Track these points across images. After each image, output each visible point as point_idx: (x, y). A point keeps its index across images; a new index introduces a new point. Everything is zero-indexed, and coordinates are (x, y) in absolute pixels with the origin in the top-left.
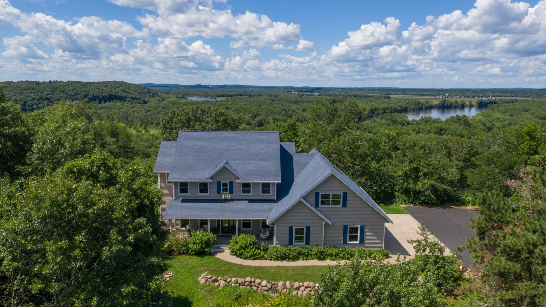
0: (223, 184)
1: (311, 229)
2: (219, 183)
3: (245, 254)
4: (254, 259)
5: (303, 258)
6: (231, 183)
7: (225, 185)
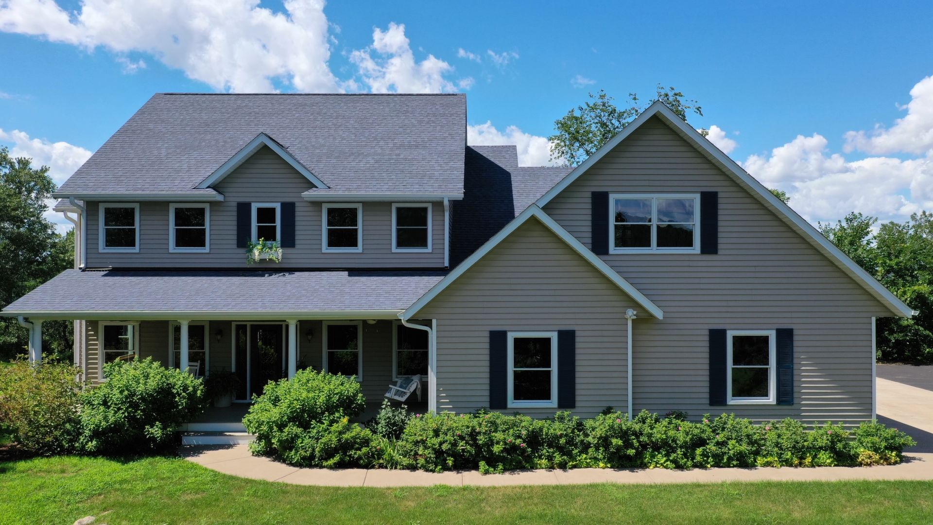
0: (260, 210)
1: (577, 339)
2: (243, 209)
3: (306, 442)
4: (341, 465)
5: (550, 458)
6: (289, 209)
7: (266, 215)
